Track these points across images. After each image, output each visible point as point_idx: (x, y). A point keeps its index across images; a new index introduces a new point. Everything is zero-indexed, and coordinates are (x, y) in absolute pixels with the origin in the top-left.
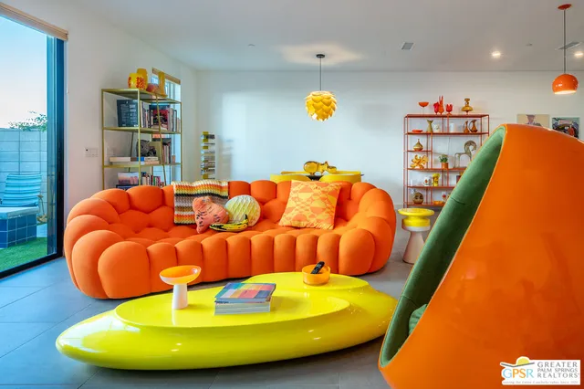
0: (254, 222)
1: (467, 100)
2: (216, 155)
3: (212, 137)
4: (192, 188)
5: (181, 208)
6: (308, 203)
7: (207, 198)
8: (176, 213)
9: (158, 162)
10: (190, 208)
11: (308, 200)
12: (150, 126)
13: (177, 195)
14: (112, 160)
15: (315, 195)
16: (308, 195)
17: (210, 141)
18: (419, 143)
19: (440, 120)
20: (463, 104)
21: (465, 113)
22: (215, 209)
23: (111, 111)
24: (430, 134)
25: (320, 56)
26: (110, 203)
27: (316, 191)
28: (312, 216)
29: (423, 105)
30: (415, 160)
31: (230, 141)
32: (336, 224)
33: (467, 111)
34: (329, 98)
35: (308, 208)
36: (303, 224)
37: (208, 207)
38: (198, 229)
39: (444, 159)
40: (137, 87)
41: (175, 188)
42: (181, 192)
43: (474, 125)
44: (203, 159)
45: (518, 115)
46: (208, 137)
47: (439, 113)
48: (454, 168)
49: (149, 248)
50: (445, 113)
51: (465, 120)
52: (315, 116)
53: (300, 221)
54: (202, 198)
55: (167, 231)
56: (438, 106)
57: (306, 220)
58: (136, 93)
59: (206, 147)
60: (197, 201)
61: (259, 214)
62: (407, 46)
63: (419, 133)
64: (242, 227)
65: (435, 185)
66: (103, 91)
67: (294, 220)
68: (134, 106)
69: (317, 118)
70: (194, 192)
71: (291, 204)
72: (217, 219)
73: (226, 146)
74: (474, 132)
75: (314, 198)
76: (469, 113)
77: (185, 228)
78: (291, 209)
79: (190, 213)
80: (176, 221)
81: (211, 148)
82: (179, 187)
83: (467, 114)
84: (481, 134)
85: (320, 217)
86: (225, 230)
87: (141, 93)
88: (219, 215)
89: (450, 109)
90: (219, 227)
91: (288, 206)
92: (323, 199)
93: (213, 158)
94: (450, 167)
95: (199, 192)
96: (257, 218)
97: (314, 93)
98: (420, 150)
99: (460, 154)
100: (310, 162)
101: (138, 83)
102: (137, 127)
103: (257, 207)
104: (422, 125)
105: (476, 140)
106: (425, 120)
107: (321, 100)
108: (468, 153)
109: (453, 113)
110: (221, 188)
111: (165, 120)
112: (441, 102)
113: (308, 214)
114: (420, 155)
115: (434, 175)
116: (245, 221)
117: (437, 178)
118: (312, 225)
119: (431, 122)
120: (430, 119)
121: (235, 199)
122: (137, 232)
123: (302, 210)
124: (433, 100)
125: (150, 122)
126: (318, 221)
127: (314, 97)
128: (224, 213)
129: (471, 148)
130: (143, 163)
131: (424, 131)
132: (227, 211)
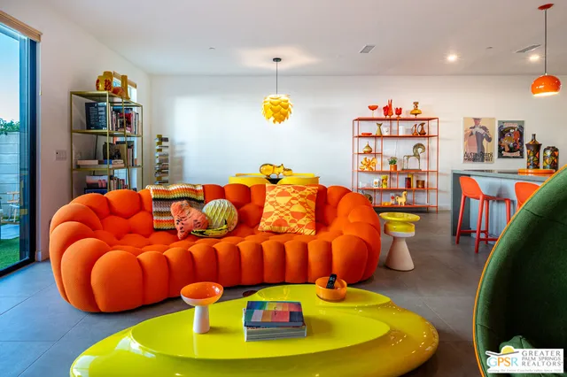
0: (233, 227)
1: (416, 104)
2: (169, 158)
3: (166, 140)
4: (168, 192)
5: (160, 213)
6: (288, 207)
7: (185, 202)
8: (155, 218)
9: (123, 165)
10: (168, 213)
11: (287, 205)
12: (117, 129)
13: (155, 199)
14: (79, 163)
15: (294, 199)
16: (286, 199)
17: (164, 144)
18: (368, 146)
19: (388, 123)
20: (412, 108)
21: (414, 116)
22: (193, 214)
23: (79, 114)
24: (380, 137)
25: (277, 60)
26: (91, 208)
27: (295, 195)
28: (292, 221)
29: (373, 108)
30: (364, 162)
31: (182, 144)
32: (318, 230)
33: (416, 114)
34: (287, 101)
35: (287, 212)
36: (284, 229)
37: (187, 212)
38: (180, 235)
39: (393, 162)
40: (106, 89)
41: (151, 192)
42: (158, 196)
43: (422, 128)
44: (158, 161)
45: (464, 118)
46: (162, 139)
47: (388, 117)
48: (403, 170)
49: (141, 257)
50: (395, 116)
51: (413, 123)
52: (272, 119)
53: (280, 226)
54: (179, 203)
55: (147, 236)
56: (387, 109)
57: (287, 226)
58: (105, 96)
59: (160, 150)
60: (175, 205)
61: (236, 218)
62: (367, 49)
63: (368, 136)
64: (223, 233)
65: (384, 187)
66: (72, 93)
67: (274, 225)
68: (103, 109)
69: (274, 122)
70: (172, 196)
71: (268, 208)
72: (197, 224)
73: (178, 148)
74: (423, 135)
75: (293, 202)
76: (418, 116)
77: (166, 234)
78: (270, 214)
79: (169, 218)
80: (155, 227)
81: (165, 151)
82: (155, 191)
83: (416, 117)
84: (428, 137)
85: (301, 222)
86: (207, 236)
87: (109, 96)
88: (199, 220)
89: (399, 112)
90: (201, 233)
91: (266, 210)
92: (302, 203)
93: (167, 160)
94: (399, 169)
95: (176, 196)
96: (235, 223)
97: (271, 96)
98: (370, 152)
99: (409, 157)
100: (266, 165)
101: (106, 86)
102: (105, 130)
103: (235, 212)
104: (372, 128)
105: (424, 142)
106: (375, 123)
107: (279, 103)
108: (417, 155)
109: (402, 116)
110: (196, 191)
111: (129, 123)
112: (390, 105)
113: (288, 219)
114: (370, 158)
115: (382, 177)
116: (225, 226)
117: (386, 179)
118: (294, 230)
119: (381, 125)
120: (380, 122)
121: (212, 203)
122: (119, 238)
123: (282, 215)
124: (382, 104)
125: (116, 125)
126: (300, 226)
127: (273, 101)
128: (204, 218)
129: (420, 150)
130: (111, 166)
131: (374, 134)
132: (206, 215)
